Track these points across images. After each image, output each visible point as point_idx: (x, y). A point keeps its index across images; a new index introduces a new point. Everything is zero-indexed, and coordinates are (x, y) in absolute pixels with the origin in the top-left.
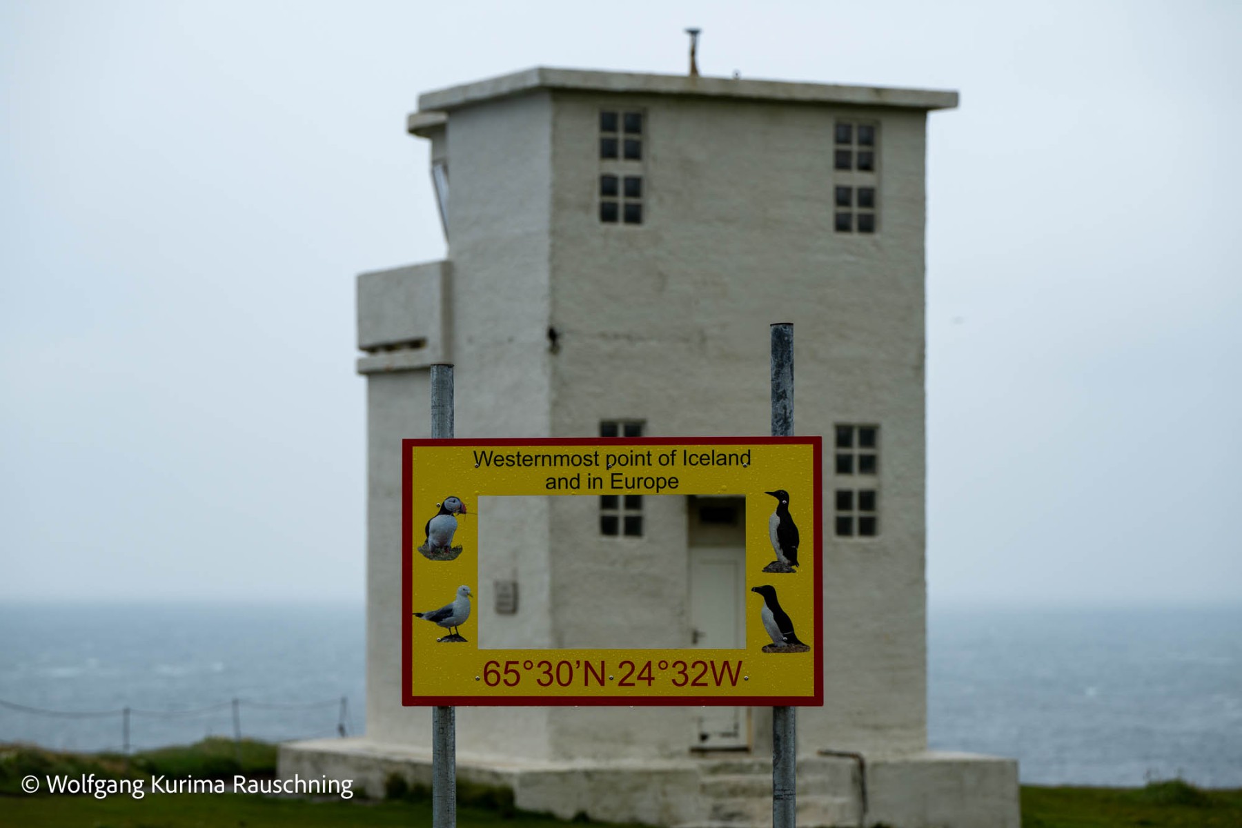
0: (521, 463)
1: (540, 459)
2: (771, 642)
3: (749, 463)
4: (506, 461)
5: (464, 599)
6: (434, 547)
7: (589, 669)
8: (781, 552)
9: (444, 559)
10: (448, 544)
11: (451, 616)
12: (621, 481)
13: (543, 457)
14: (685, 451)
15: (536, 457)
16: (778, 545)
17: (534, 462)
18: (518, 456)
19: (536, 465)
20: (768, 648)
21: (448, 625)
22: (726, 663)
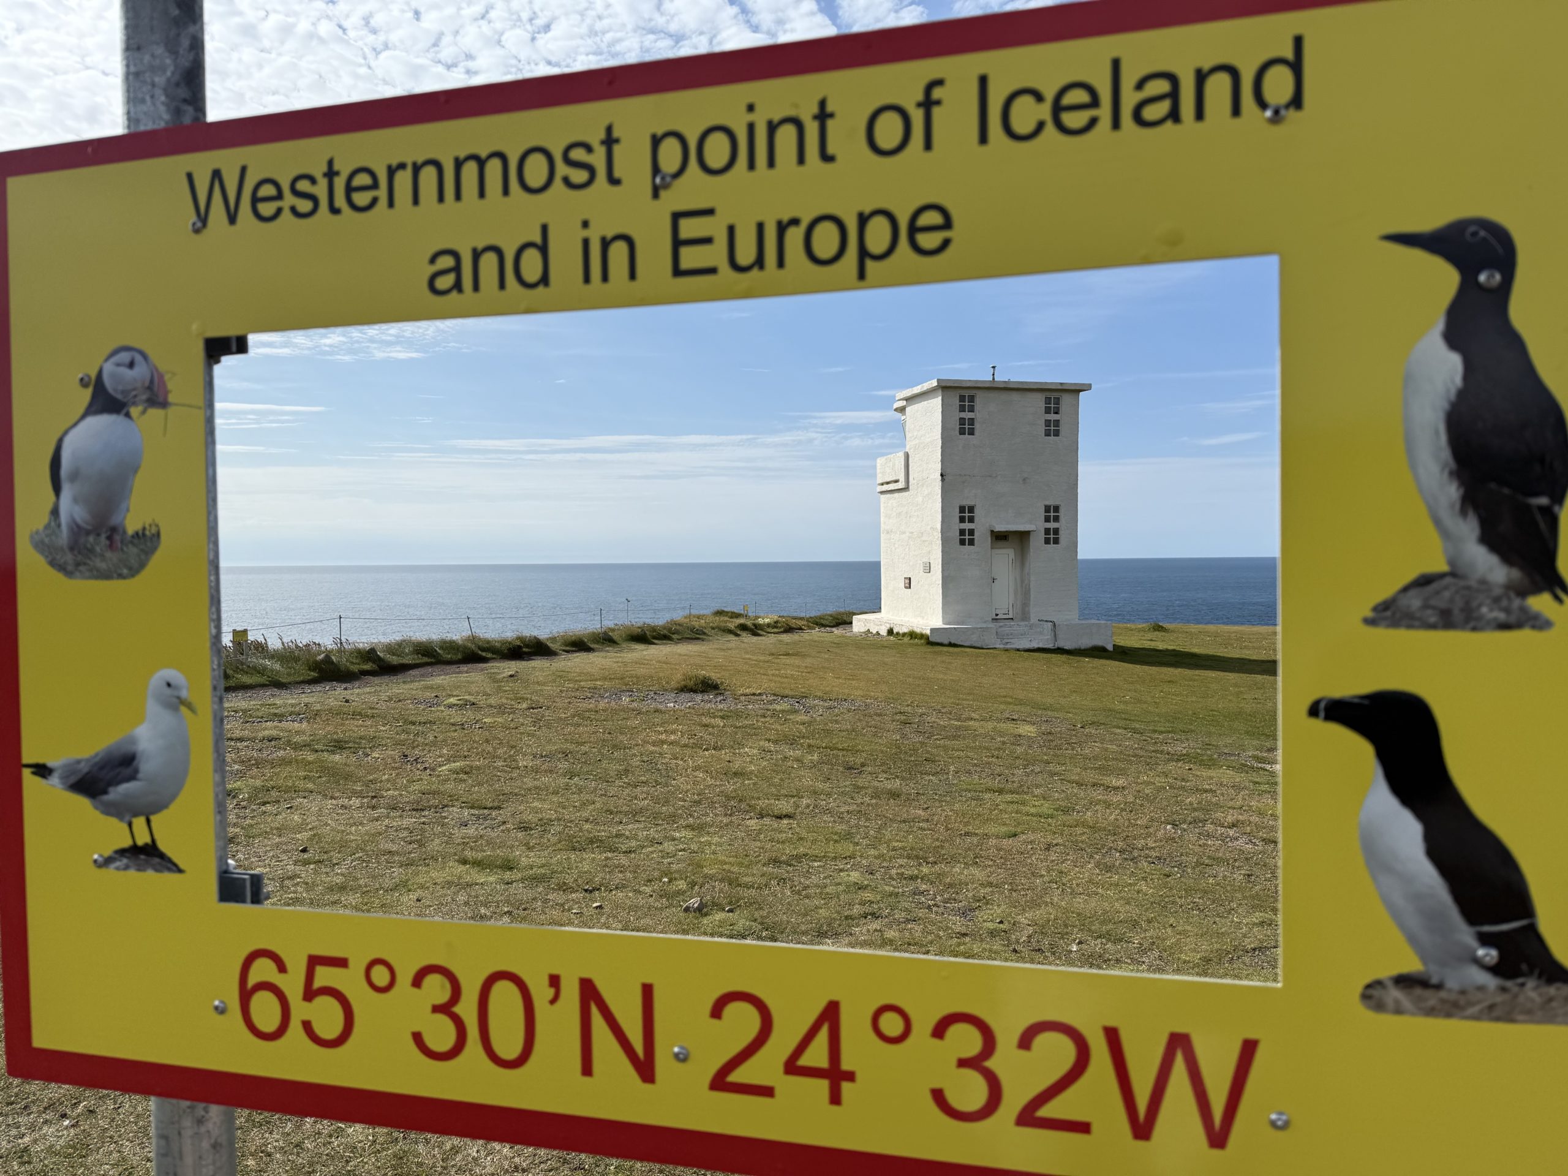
0: (340, 201)
1: (404, 179)
2: (1412, 964)
3: (1297, 102)
4: (289, 200)
5: (166, 718)
6: (77, 530)
7: (595, 1011)
8: (1468, 530)
9: (106, 576)
10: (115, 520)
11: (133, 777)
12: (708, 241)
13: (417, 169)
14: (983, 81)
15: (391, 172)
16: (1453, 492)
17: (382, 193)
18: (331, 174)
19: (391, 204)
20: (1395, 994)
21: (124, 811)
22: (1179, 1042)
